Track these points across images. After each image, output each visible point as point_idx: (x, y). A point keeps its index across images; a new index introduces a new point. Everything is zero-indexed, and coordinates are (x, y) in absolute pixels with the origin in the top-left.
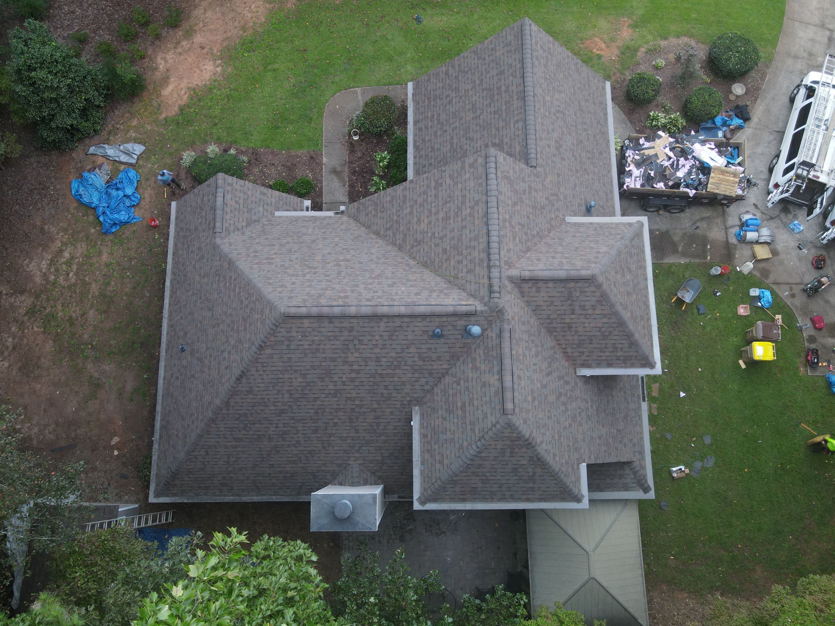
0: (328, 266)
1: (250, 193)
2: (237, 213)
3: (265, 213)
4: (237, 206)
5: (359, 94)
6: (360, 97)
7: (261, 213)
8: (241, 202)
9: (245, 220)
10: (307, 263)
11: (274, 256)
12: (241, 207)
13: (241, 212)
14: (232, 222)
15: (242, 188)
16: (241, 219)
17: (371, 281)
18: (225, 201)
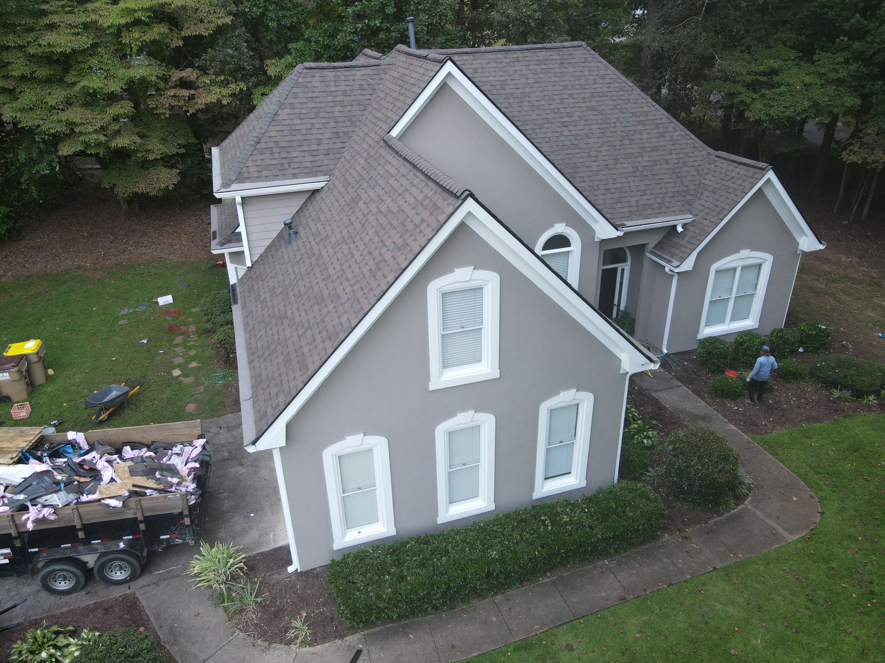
0: (578, 114)
1: (731, 196)
2: (722, 176)
3: (701, 208)
4: (729, 177)
5: (780, 530)
6: (773, 524)
7: (703, 203)
8: (729, 184)
9: (711, 183)
10: (600, 117)
11: (640, 127)
12: (724, 183)
13: (720, 181)
14: (717, 169)
15: (742, 188)
16: (713, 179)
17: (527, 90)
18: (741, 166)
